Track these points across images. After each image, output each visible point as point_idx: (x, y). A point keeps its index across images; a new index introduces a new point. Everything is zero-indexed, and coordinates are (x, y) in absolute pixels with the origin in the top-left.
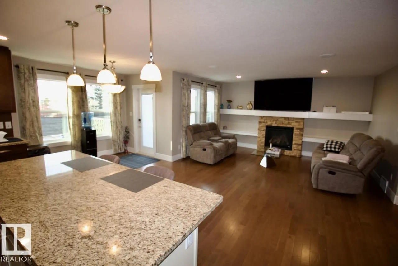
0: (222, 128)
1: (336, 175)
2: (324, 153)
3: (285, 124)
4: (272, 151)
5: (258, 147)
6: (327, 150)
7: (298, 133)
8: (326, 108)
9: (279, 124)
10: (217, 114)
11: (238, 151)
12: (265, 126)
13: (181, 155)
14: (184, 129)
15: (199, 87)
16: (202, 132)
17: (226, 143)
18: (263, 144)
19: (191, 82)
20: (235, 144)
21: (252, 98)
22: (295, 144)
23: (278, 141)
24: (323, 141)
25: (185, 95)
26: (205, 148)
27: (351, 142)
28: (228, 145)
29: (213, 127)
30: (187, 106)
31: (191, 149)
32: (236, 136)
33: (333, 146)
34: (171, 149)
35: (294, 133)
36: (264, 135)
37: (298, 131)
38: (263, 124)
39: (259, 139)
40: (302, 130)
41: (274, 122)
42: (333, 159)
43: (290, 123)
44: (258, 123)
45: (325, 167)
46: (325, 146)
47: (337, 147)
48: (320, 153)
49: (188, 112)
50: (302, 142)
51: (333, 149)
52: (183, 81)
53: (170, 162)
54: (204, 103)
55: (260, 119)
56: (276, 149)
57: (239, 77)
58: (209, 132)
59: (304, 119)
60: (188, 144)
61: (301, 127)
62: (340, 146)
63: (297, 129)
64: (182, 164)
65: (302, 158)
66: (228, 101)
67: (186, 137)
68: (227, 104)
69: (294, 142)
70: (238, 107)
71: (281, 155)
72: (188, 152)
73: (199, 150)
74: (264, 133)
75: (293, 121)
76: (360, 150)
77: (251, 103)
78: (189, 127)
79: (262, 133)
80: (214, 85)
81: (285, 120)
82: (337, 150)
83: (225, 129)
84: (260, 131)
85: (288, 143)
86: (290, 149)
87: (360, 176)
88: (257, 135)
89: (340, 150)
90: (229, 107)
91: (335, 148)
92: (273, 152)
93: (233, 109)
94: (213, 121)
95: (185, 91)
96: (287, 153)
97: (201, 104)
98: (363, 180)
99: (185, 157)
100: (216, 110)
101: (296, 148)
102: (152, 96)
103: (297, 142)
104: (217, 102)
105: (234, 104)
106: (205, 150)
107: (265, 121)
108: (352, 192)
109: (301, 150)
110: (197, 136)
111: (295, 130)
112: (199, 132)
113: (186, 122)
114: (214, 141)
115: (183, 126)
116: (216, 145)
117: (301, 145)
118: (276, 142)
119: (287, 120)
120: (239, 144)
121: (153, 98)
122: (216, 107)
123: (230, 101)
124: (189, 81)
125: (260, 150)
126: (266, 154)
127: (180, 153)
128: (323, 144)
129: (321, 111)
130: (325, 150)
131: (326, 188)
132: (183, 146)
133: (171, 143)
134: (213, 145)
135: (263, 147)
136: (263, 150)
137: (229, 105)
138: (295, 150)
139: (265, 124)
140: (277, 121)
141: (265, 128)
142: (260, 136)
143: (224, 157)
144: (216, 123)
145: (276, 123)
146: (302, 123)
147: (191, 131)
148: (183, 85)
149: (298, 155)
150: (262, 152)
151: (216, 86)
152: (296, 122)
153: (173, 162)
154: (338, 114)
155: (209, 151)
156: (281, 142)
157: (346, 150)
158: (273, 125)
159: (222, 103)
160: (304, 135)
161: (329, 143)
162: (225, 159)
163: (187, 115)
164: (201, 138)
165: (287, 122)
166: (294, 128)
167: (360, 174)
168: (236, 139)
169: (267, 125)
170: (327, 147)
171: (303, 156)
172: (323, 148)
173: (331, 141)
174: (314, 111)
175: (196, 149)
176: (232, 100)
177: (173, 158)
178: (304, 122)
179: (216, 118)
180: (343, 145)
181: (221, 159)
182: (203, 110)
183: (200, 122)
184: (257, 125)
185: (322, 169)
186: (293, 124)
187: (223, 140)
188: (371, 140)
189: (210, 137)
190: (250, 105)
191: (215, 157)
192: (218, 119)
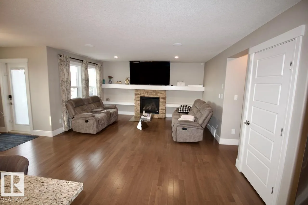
0: (105, 100)
1: (187, 130)
2: (179, 114)
3: (154, 95)
4: (145, 116)
5: (135, 114)
6: (181, 112)
7: (163, 101)
8: (179, 83)
9: (149, 95)
10: (100, 88)
11: (119, 119)
12: (140, 97)
13: (63, 129)
14: (64, 104)
15: (80, 64)
16: (84, 105)
17: (108, 113)
18: (139, 111)
19: (69, 59)
20: (116, 113)
21: (128, 75)
22: (161, 109)
23: (150, 108)
24: (179, 106)
25: (63, 70)
26: (87, 120)
27: (194, 106)
28: (110, 115)
29: (96, 100)
30: (67, 81)
31: (73, 122)
32: (116, 107)
33: (184, 109)
34: (51, 124)
35: (160, 101)
36: (140, 104)
37: (163, 100)
38: (138, 95)
39: (136, 108)
40: (165, 99)
41: (146, 94)
42: (185, 119)
43: (157, 94)
44: (134, 95)
45: (180, 125)
46: (179, 110)
47: (187, 109)
48: (177, 115)
49: (68, 87)
50: (166, 107)
51: (184, 111)
52: (60, 57)
53: (50, 137)
54: (85, 78)
55: (136, 92)
56: (148, 115)
57: (116, 57)
58: (92, 104)
59: (166, 91)
60: (70, 118)
61: (164, 97)
62: (188, 109)
63: (162, 98)
64: (64, 137)
65: (166, 119)
66: (108, 77)
67: (67, 111)
68: (108, 79)
69: (160, 108)
70: (118, 82)
71: (152, 118)
72: (70, 124)
73: (81, 122)
74: (139, 102)
75: (159, 92)
76: (199, 111)
77: (128, 79)
78: (70, 101)
79: (138, 103)
80: (95, 63)
81: (154, 92)
82: (187, 112)
83: (108, 101)
84: (136, 101)
85: (156, 109)
86: (158, 113)
87: (201, 129)
88: (134, 104)
89: (188, 111)
90: (110, 82)
91: (185, 110)
92: (145, 118)
93: (114, 84)
94: (96, 95)
95: (63, 67)
96: (156, 116)
97: (82, 79)
98: (202, 131)
99: (67, 130)
100: (99, 85)
101: (162, 112)
102: (24, 71)
103: (162, 108)
104: (98, 78)
105: (114, 79)
106: (87, 121)
107: (140, 93)
108: (197, 141)
109: (165, 113)
110: (78, 109)
111: (160, 99)
112: (80, 106)
113: (66, 97)
114: (96, 112)
115: (62, 101)
116: (98, 116)
117: (165, 109)
118: (148, 109)
119: (155, 92)
120: (120, 113)
121: (25, 73)
122: (98, 82)
123: (110, 77)
124: (67, 57)
125: (137, 116)
126: (141, 119)
127: (62, 127)
128: (178, 108)
129: (176, 85)
130: (179, 112)
131: (181, 140)
132: (64, 120)
133: (50, 118)
134: (94, 116)
135: (139, 114)
136: (139, 116)
137: (110, 80)
138: (161, 113)
139: (139, 95)
140: (148, 93)
141: (139, 99)
142: (136, 105)
143: (106, 125)
144: (99, 96)
145: (147, 95)
146: (165, 94)
147: (72, 105)
148: (60, 61)
149: (163, 117)
150: (138, 117)
151: (97, 64)
152: (161, 93)
153: (54, 137)
154: (186, 87)
155: (91, 121)
156: (152, 109)
157: (192, 111)
158: (145, 96)
159: (104, 79)
160: (166, 103)
161: (182, 107)
162: (107, 127)
163: (67, 90)
164: (84, 111)
165: (155, 94)
166: (160, 98)
167: (200, 127)
168: (117, 109)
169: (141, 96)
170: (181, 110)
171: (166, 117)
172: (179, 111)
173: (183, 106)
174: (172, 85)
175: (78, 121)
176: (112, 77)
177: (53, 133)
178: (166, 93)
179: (99, 91)
180: (190, 108)
181: (103, 128)
182: (84, 85)
183: (83, 96)
184: (133, 97)
185: (178, 127)
186: (159, 95)
187: (105, 111)
188: (205, 104)
189: (93, 109)
190: (128, 81)
191: (97, 127)
192: (100, 92)
